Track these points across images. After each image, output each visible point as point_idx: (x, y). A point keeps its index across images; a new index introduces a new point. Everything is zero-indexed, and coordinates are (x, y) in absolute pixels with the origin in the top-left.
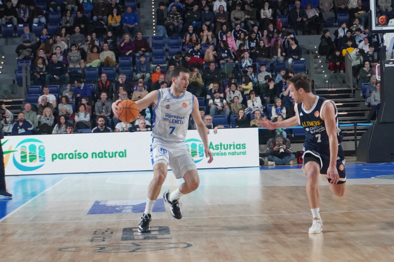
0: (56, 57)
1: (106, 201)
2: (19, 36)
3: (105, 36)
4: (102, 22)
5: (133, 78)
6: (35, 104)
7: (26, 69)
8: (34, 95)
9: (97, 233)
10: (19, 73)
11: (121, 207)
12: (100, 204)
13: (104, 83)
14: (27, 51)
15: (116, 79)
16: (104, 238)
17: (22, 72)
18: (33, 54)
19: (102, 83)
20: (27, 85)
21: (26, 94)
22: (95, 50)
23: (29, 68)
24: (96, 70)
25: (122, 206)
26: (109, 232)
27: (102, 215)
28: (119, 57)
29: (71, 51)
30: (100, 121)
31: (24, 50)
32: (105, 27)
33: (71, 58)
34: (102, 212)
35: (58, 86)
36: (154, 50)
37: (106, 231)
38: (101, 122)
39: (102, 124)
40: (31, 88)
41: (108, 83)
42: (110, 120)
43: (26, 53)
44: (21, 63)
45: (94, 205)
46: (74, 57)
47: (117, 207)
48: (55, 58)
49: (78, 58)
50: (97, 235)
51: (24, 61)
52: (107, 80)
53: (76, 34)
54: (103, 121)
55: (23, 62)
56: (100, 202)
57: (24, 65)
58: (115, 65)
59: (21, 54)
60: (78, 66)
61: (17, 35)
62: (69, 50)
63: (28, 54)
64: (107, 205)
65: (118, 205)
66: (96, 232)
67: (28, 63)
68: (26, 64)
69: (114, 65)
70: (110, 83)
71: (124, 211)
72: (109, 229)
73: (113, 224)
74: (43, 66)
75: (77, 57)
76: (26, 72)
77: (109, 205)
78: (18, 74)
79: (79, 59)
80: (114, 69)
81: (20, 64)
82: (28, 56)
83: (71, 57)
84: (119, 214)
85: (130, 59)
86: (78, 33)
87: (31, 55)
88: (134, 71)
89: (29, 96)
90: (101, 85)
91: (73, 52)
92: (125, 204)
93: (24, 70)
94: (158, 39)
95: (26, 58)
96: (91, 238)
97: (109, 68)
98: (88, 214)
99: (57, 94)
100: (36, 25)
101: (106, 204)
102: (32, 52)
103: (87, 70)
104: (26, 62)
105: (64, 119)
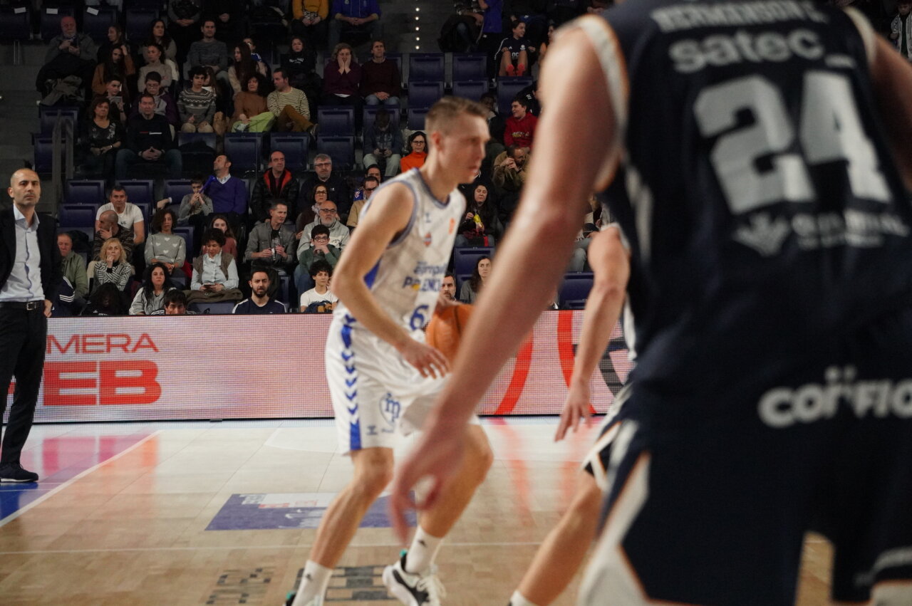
0: (150, 103)
1: (260, 495)
2: (46, 41)
3: (283, 50)
4: (278, 10)
5: (355, 166)
6: (83, 230)
7: (64, 133)
8: (81, 204)
9: (227, 581)
10: (42, 142)
11: (299, 511)
12: (244, 503)
13: (277, 176)
14: (67, 82)
15: (308, 167)
16: (245, 595)
17: (51, 142)
18: (83, 92)
19: (271, 176)
20: (63, 177)
21: (60, 202)
22: (253, 85)
23: (71, 132)
24: (254, 141)
25: (302, 509)
26: (260, 579)
27: (246, 533)
28: (319, 107)
29: (190, 85)
30: (258, 281)
31: (59, 80)
32: (285, 22)
33: (187, 106)
34: (246, 526)
35: (151, 182)
36: (414, 91)
37: (253, 576)
38: (261, 284)
39: (262, 288)
40: (74, 184)
41: (288, 178)
42: (287, 279)
43: (64, 87)
44: (48, 114)
45: (226, 507)
46: (196, 104)
47: (288, 510)
48: (147, 106)
49: (206, 107)
50: (228, 585)
51: (59, 111)
52: (286, 168)
53: (205, 40)
54: (263, 281)
55: (56, 114)
56: (243, 499)
57: (58, 120)
58: (308, 130)
59: (51, 90)
60: (207, 128)
61: (40, 36)
62: (184, 83)
63: (69, 91)
64: (264, 505)
65: (292, 505)
66: (225, 577)
67: (69, 118)
68: (63, 119)
69: (305, 129)
70: (293, 179)
71: (305, 523)
72: (260, 570)
73: (272, 558)
74: (110, 124)
75: (204, 104)
76: (63, 142)
77: (266, 507)
78: (40, 146)
79: (208, 110)
80: (305, 139)
81: (47, 119)
82: (71, 96)
83: (189, 103)
84: (291, 530)
85: (348, 113)
86: (209, 37)
87: (78, 94)
88: (358, 145)
89: (67, 208)
90: (268, 182)
91: (194, 89)
92: (310, 505)
93: (56, 135)
94: (428, 60)
95: (65, 103)
96: (210, 593)
97: (290, 137)
98: (208, 529)
99: (146, 206)
100: (95, 12)
101: (259, 503)
102: (80, 87)
103: (231, 141)
104: (63, 114)
105: (161, 274)
